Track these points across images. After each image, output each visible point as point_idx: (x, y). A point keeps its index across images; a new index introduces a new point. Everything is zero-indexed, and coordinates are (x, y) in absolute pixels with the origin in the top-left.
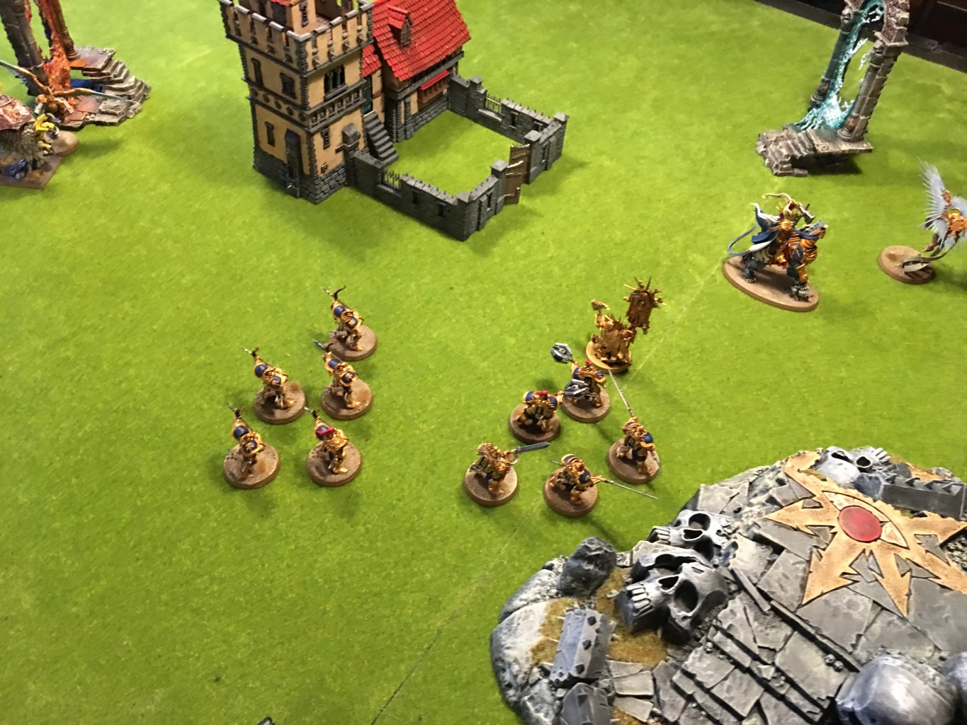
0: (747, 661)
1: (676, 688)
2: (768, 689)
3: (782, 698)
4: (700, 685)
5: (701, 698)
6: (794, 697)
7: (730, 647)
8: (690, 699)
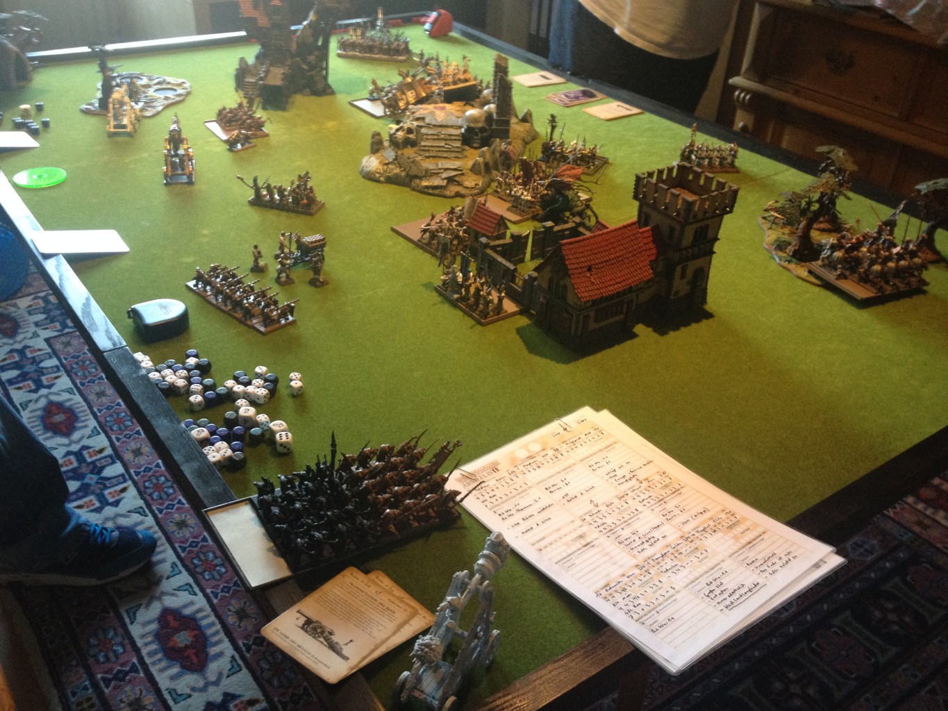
0: (436, 137)
1: (424, 150)
2: (446, 140)
3: (450, 140)
4: (429, 146)
5: (431, 149)
6: (453, 138)
7: (430, 137)
8: (428, 151)
